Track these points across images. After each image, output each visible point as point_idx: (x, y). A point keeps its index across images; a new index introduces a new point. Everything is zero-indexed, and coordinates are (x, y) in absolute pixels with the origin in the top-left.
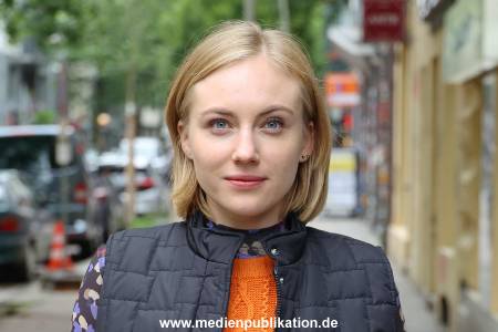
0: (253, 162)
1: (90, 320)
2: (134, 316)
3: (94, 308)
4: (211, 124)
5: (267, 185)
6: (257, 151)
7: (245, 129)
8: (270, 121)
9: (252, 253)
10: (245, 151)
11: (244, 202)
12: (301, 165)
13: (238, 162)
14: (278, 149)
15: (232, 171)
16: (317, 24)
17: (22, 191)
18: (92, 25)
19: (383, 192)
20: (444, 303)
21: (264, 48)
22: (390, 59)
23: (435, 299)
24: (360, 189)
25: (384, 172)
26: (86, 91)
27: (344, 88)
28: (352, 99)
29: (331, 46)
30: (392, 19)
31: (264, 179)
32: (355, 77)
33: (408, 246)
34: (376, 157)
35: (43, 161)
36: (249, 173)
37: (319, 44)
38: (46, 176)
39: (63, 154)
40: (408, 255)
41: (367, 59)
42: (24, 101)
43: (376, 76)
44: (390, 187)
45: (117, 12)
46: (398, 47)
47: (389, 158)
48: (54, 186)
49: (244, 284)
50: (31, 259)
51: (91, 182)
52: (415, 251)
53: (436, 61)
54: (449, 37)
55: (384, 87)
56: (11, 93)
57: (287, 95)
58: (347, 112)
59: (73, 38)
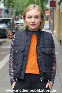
0: (34, 22)
1: (13, 43)
2: (19, 42)
3: (14, 41)
4: (29, 17)
5: (36, 25)
6: (35, 21)
7: (33, 18)
8: (36, 17)
9: (34, 34)
10: (33, 21)
11: (33, 28)
12: (40, 23)
13: (32, 22)
14: (37, 21)
15: (31, 23)
16: (44, 4)
17: (6, 26)
18: (15, 5)
19: (53, 26)
20: (61, 41)
21: (35, 7)
22: (54, 9)
23: (59, 40)
24: (50, 26)
25: (53, 24)
26: (14, 13)
27: (48, 13)
28: (49, 14)
29: (46, 7)
30: (54, 4)
31: (35, 25)
32: (49, 11)
33: (56, 33)
34: (52, 22)
35: (9, 22)
36: (34, 24)
37: (45, 7)
38: (9, 24)
39: (11, 21)
40: (56, 34)
41: (51, 9)
42: (6, 15)
43: (52, 11)
44: (54, 26)
45: (18, 3)
46: (55, 7)
47: (53, 22)
48: (10, 26)
49: (33, 38)
50: (7, 35)
51: (15, 25)
52: (57, 34)
53: (59, 9)
54: (61, 6)
55: (53, 13)
56: (5, 14)
57: (38, 14)
58: (48, 16)
59: (13, 6)
